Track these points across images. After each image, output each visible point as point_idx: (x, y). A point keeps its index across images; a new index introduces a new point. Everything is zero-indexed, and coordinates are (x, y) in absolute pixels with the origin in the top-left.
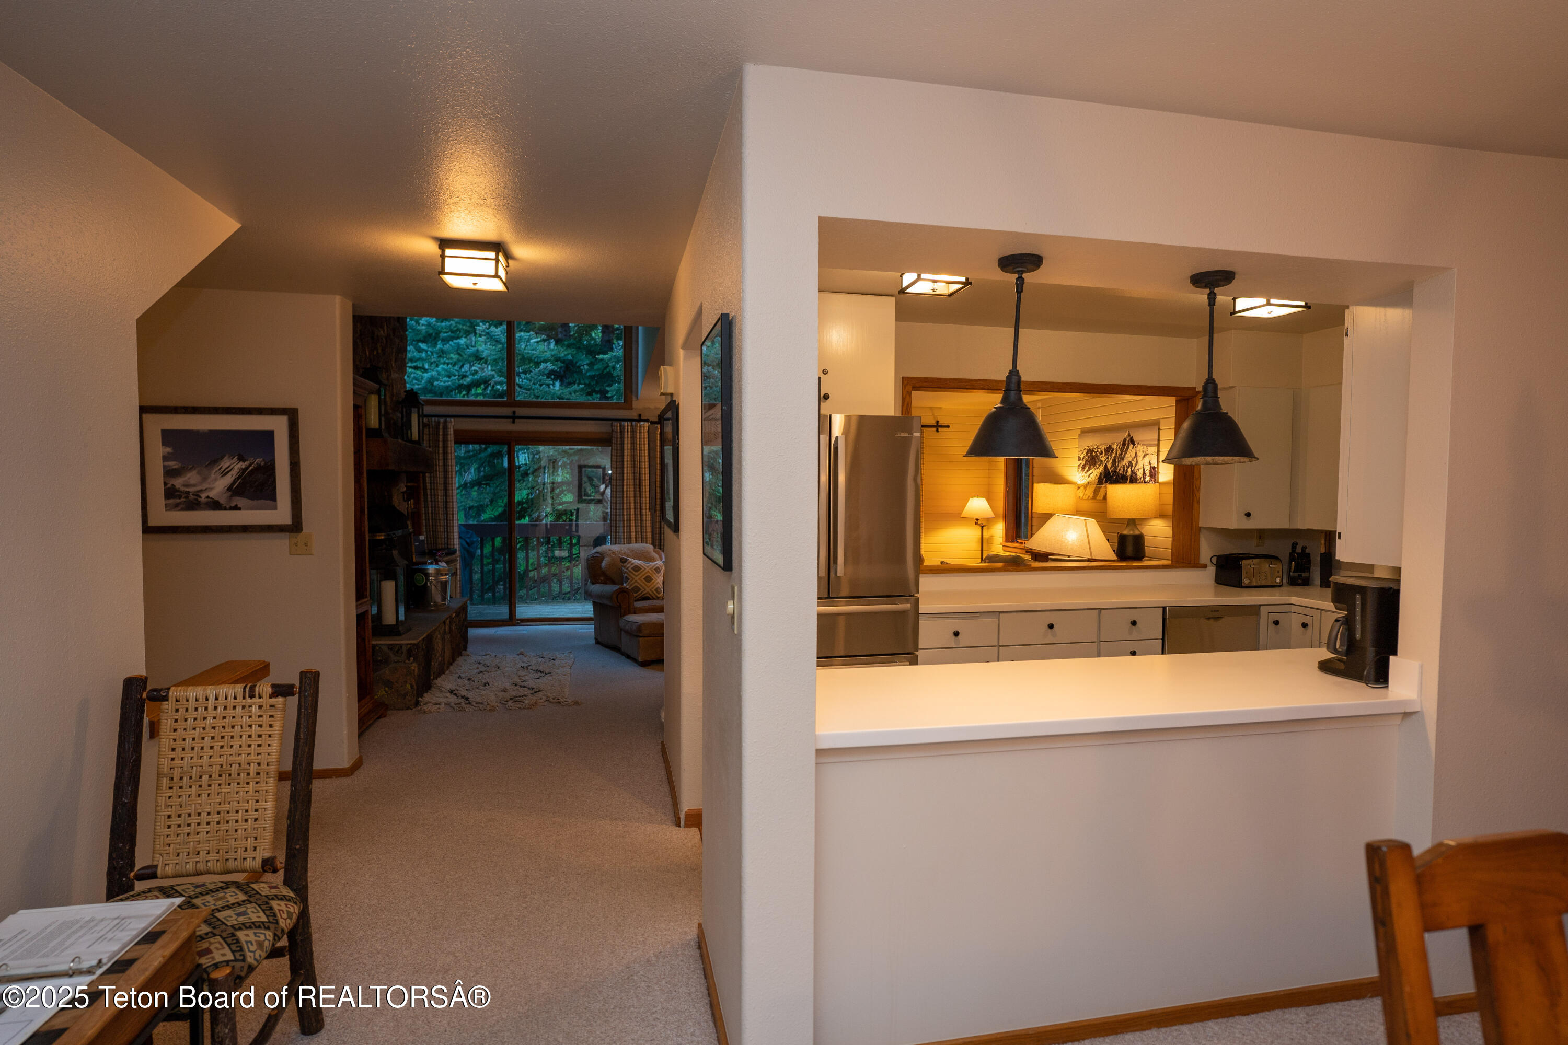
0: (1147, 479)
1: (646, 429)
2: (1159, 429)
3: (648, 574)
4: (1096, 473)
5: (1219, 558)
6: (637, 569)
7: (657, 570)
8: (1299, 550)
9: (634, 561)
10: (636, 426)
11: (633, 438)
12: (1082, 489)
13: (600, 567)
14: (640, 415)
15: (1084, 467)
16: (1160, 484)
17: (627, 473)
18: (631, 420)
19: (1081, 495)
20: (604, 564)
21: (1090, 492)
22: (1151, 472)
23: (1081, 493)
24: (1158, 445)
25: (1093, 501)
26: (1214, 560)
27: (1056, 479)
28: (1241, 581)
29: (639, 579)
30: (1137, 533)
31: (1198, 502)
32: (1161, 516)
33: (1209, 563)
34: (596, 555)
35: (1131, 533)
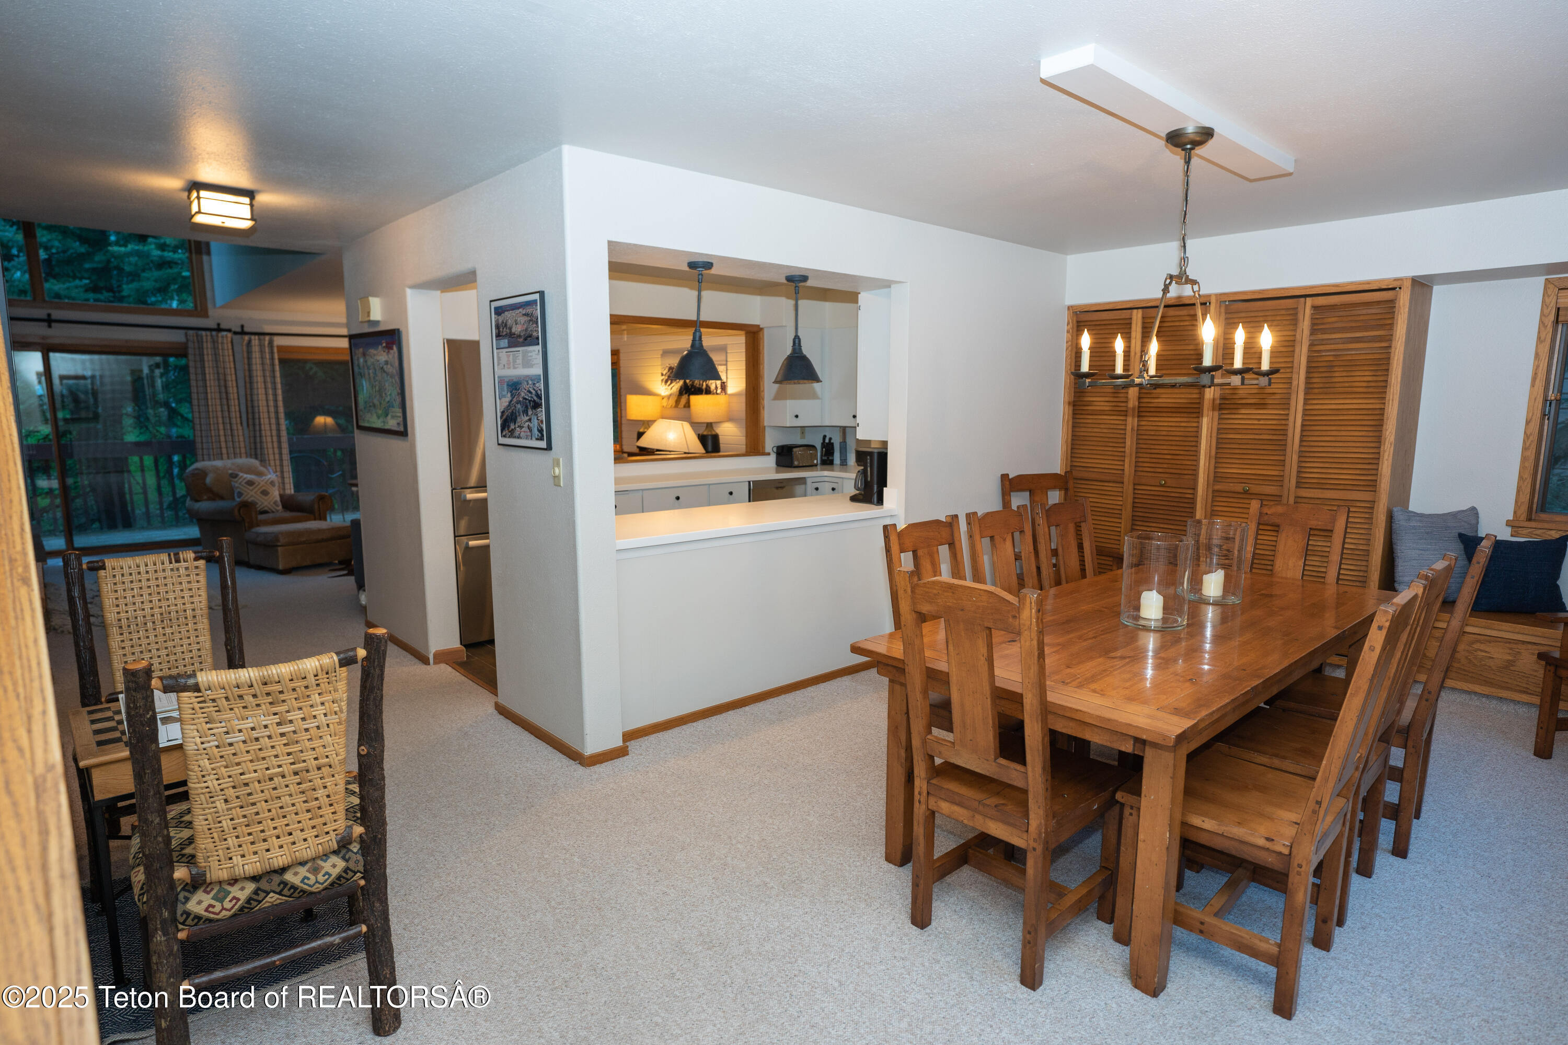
0: (719, 391)
1: (229, 339)
2: (727, 353)
3: (264, 488)
4: (677, 385)
5: (778, 447)
6: (250, 483)
7: (272, 483)
8: (827, 441)
9: (245, 476)
10: (217, 336)
11: (215, 348)
12: (665, 400)
13: (205, 484)
14: (219, 325)
15: (666, 382)
16: (730, 395)
17: (211, 386)
18: (211, 330)
19: (665, 404)
20: (208, 480)
21: (672, 401)
22: (721, 386)
23: (665, 402)
24: (726, 365)
25: (676, 409)
26: (775, 449)
27: (643, 391)
28: (792, 462)
29: (256, 493)
30: (714, 433)
31: (763, 408)
32: (730, 419)
33: (772, 453)
34: (196, 472)
35: (710, 433)
